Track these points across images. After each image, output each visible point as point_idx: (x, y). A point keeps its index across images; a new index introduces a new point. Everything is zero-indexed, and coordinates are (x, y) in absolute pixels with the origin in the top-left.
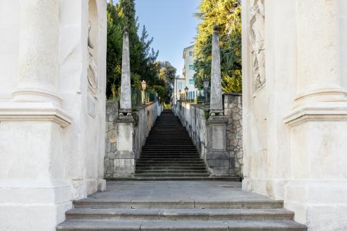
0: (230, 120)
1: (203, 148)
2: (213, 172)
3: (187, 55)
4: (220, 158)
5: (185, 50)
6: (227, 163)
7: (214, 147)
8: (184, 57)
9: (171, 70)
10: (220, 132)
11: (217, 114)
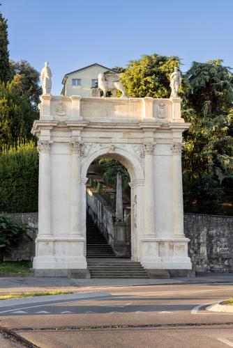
0: (127, 224)
1: (110, 238)
2: (118, 254)
3: (69, 82)
4: (122, 246)
5: (66, 76)
6: (125, 249)
7: (118, 239)
8: (64, 82)
9: (32, 75)
10: (121, 231)
11: (120, 221)
